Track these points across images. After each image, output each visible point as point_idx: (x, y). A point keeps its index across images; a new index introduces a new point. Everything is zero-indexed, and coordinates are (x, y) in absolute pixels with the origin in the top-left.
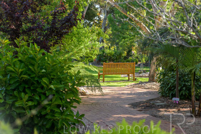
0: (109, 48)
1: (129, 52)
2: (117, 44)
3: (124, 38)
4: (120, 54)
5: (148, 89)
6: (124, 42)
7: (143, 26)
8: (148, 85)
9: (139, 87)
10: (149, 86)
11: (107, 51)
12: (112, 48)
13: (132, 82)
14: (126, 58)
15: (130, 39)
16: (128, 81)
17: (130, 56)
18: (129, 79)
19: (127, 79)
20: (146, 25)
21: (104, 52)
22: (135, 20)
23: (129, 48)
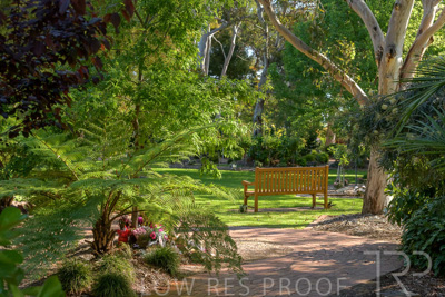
0: (272, 131)
1: (312, 139)
2: (288, 125)
3: (302, 112)
4: (295, 145)
5: (364, 234)
6: (302, 120)
7: (349, 82)
8: (363, 224)
9: (341, 230)
10: (366, 227)
11: (269, 139)
12: (279, 133)
13: (322, 211)
14: (304, 152)
15: (315, 114)
16: (312, 208)
17: (314, 148)
18: (314, 203)
19: (310, 202)
20: (356, 80)
21: (260, 141)
22: (329, 68)
23: (310, 133)
